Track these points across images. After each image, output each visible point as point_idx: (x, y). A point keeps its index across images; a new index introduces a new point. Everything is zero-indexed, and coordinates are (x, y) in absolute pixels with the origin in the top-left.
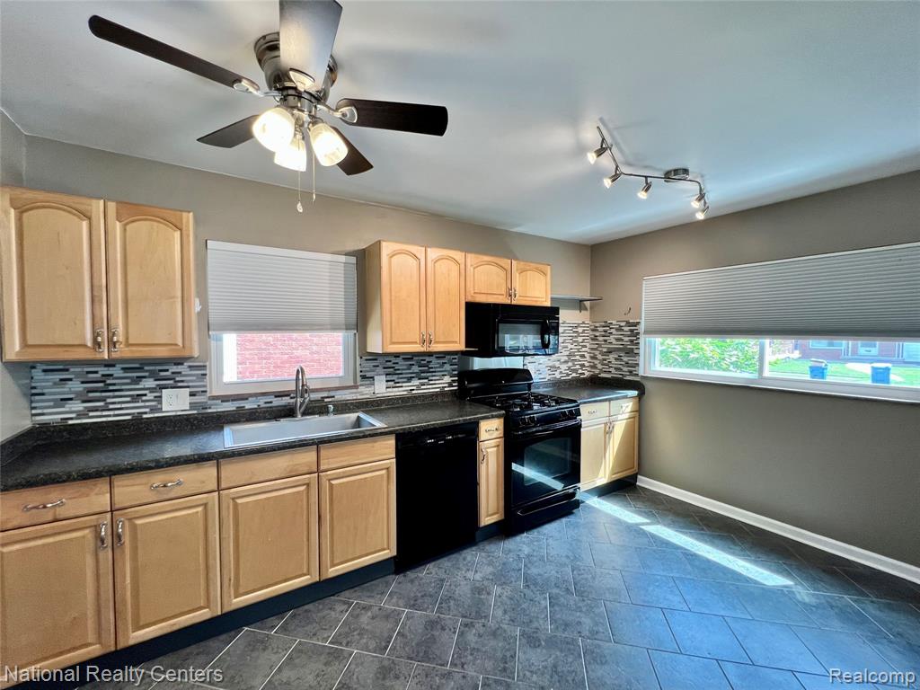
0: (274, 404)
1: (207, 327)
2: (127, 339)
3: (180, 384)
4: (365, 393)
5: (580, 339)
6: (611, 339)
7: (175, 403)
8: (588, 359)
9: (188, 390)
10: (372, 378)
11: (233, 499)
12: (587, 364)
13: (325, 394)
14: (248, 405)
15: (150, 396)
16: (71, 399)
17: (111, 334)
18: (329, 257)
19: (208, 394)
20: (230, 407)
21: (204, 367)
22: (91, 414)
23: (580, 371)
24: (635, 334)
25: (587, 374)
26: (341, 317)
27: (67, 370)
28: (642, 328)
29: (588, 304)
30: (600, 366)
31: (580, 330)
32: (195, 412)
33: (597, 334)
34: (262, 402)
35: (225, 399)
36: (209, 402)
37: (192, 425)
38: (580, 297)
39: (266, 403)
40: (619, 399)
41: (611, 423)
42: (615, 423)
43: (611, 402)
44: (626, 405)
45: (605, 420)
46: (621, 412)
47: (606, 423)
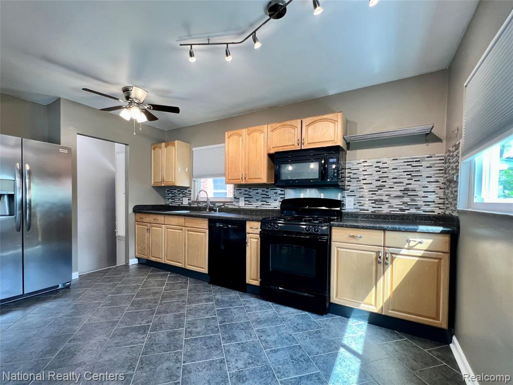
1: (192, 177)
2: (166, 180)
3: (186, 196)
4: (236, 205)
7: (186, 202)
9: (188, 198)
11: (167, 228)
13: (222, 204)
14: (200, 205)
15: (181, 199)
16: (170, 198)
17: (163, 179)
19: (191, 200)
20: (196, 205)
21: (191, 191)
27: (169, 191)
28: (460, 149)
31: (425, 164)
32: (189, 205)
33: (446, 166)
36: (192, 203)
37: (188, 209)
40: (399, 230)
41: (385, 253)
42: (394, 256)
43: (388, 233)
44: (419, 240)
45: (377, 249)
46: (406, 246)
47: (378, 252)
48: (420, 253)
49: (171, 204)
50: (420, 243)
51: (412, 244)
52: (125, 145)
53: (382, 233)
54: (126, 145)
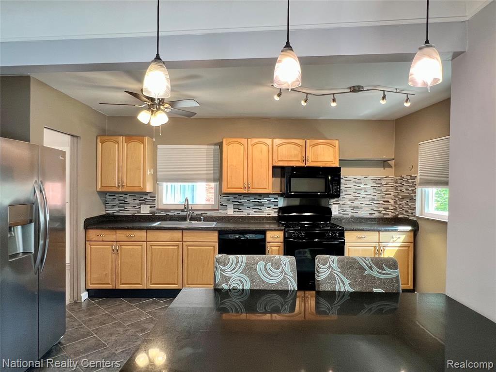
0: (180, 215)
1: (156, 180)
2: (127, 184)
3: (147, 203)
4: (222, 213)
5: (384, 189)
6: (404, 189)
7: (145, 210)
8: (392, 203)
9: (149, 205)
10: (226, 206)
11: (151, 246)
12: (391, 207)
13: (203, 212)
14: (170, 214)
15: (137, 207)
16: (115, 206)
17: (123, 183)
18: (206, 147)
19: (156, 208)
20: (163, 214)
21: (155, 197)
22: (121, 212)
23: (384, 212)
24: (414, 185)
25: (391, 215)
26: (211, 175)
27: (114, 195)
28: (418, 181)
29: (392, 163)
30: (398, 209)
31: (384, 182)
32: (151, 215)
33: (397, 185)
34: (176, 213)
35: (162, 210)
36: (156, 211)
37: (150, 219)
38: (384, 158)
39: (177, 214)
40: (388, 231)
41: (380, 247)
42: (384, 248)
43: (381, 233)
44: (398, 236)
45: (374, 244)
46: (392, 241)
47: (375, 247)
48: (399, 244)
49: (118, 212)
50: (399, 238)
51: (395, 239)
52: (69, 137)
53: (377, 233)
54: (73, 136)
